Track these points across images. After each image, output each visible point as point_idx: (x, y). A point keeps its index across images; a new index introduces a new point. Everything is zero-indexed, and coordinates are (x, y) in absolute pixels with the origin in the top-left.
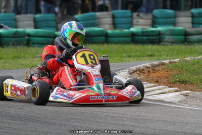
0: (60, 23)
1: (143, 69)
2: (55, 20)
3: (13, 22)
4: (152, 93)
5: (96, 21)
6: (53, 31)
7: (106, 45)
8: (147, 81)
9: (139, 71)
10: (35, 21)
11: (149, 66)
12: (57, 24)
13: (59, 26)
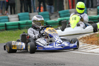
1: (85, 37)
2: (49, 15)
3: (28, 17)
4: (89, 49)
5: (69, 14)
8: (87, 43)
9: (83, 38)
11: (88, 35)
12: (50, 16)
13: (51, 17)
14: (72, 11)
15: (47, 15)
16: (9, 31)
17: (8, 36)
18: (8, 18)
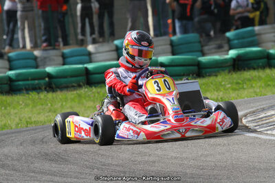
0: (206, 45)
2: (200, 42)
5: (256, 38)
6: (195, 57)
7: (268, 71)
10: (172, 44)
12: (202, 46)
13: (206, 48)
14: (263, 32)
15: (194, 42)
16: (95, 87)
17: (94, 101)
18: (90, 54)
